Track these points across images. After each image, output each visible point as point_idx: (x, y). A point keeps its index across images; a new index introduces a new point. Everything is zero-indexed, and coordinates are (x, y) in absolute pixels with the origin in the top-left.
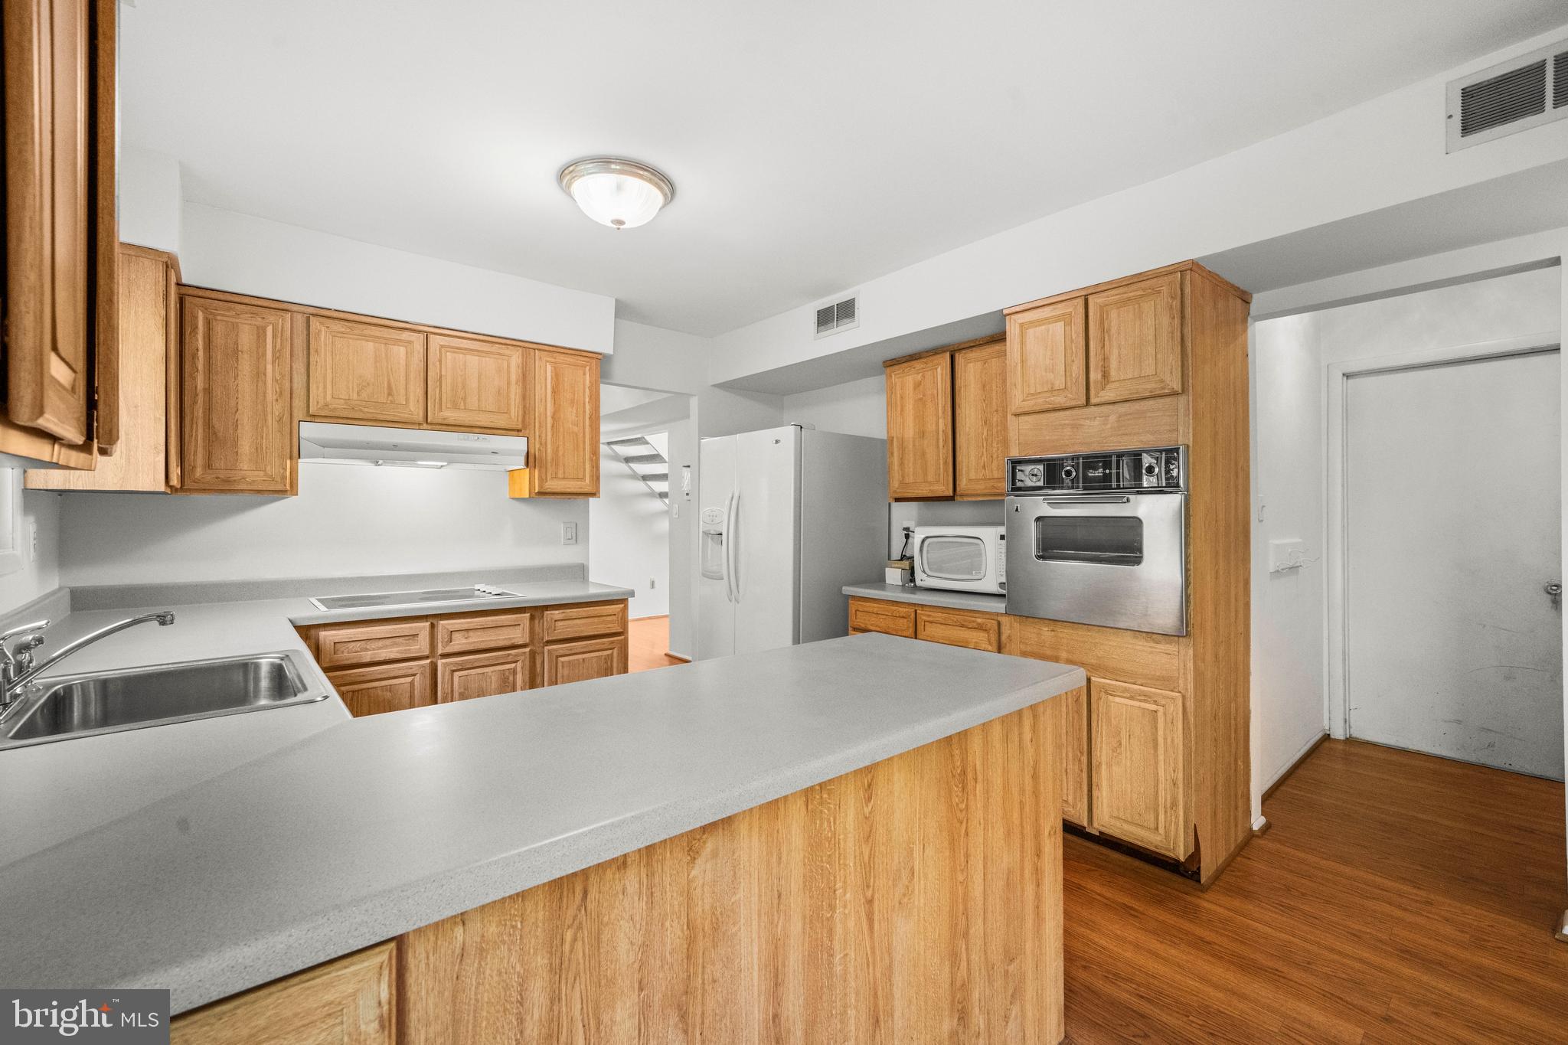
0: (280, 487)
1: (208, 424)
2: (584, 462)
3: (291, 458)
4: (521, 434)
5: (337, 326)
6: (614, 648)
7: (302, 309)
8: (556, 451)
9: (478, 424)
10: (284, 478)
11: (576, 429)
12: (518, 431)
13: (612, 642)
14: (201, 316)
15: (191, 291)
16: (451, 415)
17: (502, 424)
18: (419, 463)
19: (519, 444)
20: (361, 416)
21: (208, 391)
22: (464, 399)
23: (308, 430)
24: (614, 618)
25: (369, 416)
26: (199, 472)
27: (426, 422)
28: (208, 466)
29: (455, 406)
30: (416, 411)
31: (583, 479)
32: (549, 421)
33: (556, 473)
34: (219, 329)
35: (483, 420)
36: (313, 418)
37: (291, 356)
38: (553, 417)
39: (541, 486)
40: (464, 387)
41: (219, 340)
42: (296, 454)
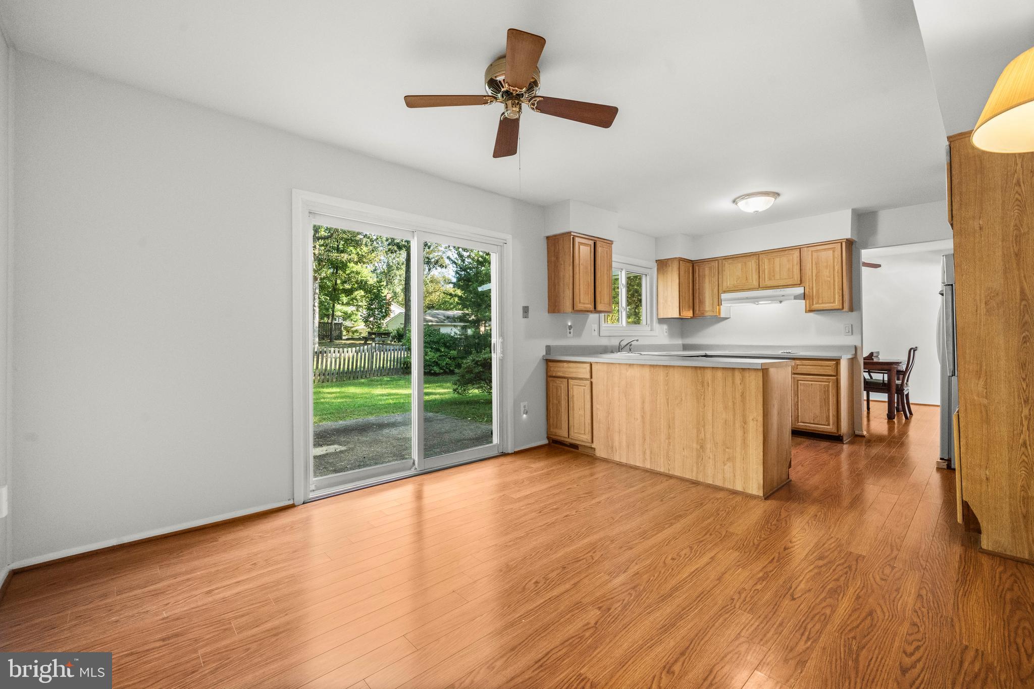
0: (715, 315)
1: (699, 297)
2: (834, 295)
3: (719, 305)
4: (801, 286)
5: (730, 261)
6: (829, 382)
7: (721, 258)
8: (818, 291)
9: (780, 285)
10: (716, 312)
11: (829, 279)
12: (799, 284)
13: (828, 379)
14: (697, 268)
15: (694, 262)
16: (768, 283)
17: (790, 283)
18: (760, 302)
19: (800, 290)
20: (738, 289)
21: (699, 289)
22: (774, 276)
23: (723, 296)
24: (830, 368)
25: (740, 288)
26: (697, 312)
27: (759, 287)
28: (699, 310)
29: (770, 279)
30: (755, 283)
31: (834, 302)
32: (814, 278)
33: (818, 301)
34: (701, 270)
35: (782, 283)
36: (725, 292)
37: (718, 273)
38: (816, 276)
39: (810, 307)
40: (773, 272)
41: (701, 274)
42: (719, 304)
